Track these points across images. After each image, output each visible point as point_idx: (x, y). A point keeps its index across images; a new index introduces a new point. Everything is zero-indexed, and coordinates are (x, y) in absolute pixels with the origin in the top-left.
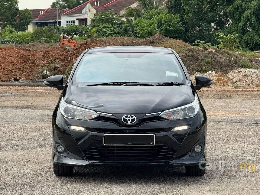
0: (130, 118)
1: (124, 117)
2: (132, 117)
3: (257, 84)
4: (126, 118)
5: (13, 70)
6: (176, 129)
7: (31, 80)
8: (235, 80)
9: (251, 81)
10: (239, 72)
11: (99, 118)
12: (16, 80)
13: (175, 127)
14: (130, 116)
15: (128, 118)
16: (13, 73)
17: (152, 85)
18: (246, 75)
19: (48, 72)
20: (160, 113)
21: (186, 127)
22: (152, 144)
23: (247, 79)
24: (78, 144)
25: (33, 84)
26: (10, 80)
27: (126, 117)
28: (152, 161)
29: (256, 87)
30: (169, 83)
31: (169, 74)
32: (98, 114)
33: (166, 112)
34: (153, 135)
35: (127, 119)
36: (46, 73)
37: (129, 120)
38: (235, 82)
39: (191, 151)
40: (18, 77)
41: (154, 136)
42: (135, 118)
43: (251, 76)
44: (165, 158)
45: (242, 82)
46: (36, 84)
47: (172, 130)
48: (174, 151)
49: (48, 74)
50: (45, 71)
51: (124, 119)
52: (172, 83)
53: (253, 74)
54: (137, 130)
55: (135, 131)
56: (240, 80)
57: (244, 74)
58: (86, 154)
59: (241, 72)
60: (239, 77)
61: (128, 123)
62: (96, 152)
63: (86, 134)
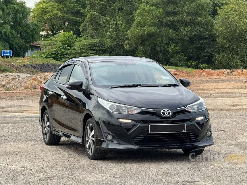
0: (167, 112)
1: (162, 111)
2: (168, 111)
3: (25, 87)
8: (3, 83)
9: (19, 84)
10: (6, 76)
13: (197, 118)
17: (157, 86)
18: (14, 79)
20: (185, 108)
22: (184, 131)
23: (15, 82)
24: (129, 133)
27: (164, 111)
29: (25, 89)
30: (169, 85)
32: (140, 109)
33: (188, 107)
34: (184, 124)
35: (164, 113)
38: (4, 85)
39: (206, 135)
42: (170, 112)
43: (19, 79)
44: (189, 142)
45: (11, 85)
47: (195, 120)
48: (197, 136)
52: (171, 84)
53: (19, 78)
54: (173, 120)
55: (171, 121)
56: (8, 83)
57: (11, 77)
59: (8, 75)
60: (8, 80)
61: (165, 115)
62: (142, 139)
63: (134, 126)
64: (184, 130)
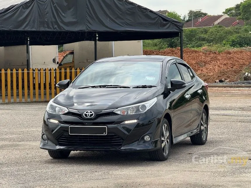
0: (90, 114)
1: (85, 112)
4: (86, 114)
5: (226, 72)
6: (126, 122)
7: (234, 81)
11: (69, 113)
12: (221, 81)
14: (90, 112)
15: (88, 114)
16: (226, 75)
19: (249, 74)
20: (115, 110)
21: (135, 121)
24: (53, 133)
25: (234, 85)
26: (216, 82)
27: (87, 112)
28: (105, 147)
30: (142, 86)
31: (148, 78)
32: (68, 110)
33: (120, 109)
36: (248, 75)
37: (89, 115)
39: (139, 140)
40: (223, 79)
41: (106, 127)
42: (93, 114)
44: (115, 145)
46: (236, 85)
47: (122, 123)
48: (123, 139)
49: (249, 76)
50: (247, 73)
51: (85, 114)
54: (94, 123)
55: (92, 123)
58: (58, 141)
62: (64, 140)
63: (58, 125)
64: (104, 133)
